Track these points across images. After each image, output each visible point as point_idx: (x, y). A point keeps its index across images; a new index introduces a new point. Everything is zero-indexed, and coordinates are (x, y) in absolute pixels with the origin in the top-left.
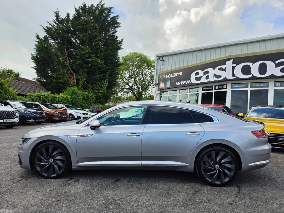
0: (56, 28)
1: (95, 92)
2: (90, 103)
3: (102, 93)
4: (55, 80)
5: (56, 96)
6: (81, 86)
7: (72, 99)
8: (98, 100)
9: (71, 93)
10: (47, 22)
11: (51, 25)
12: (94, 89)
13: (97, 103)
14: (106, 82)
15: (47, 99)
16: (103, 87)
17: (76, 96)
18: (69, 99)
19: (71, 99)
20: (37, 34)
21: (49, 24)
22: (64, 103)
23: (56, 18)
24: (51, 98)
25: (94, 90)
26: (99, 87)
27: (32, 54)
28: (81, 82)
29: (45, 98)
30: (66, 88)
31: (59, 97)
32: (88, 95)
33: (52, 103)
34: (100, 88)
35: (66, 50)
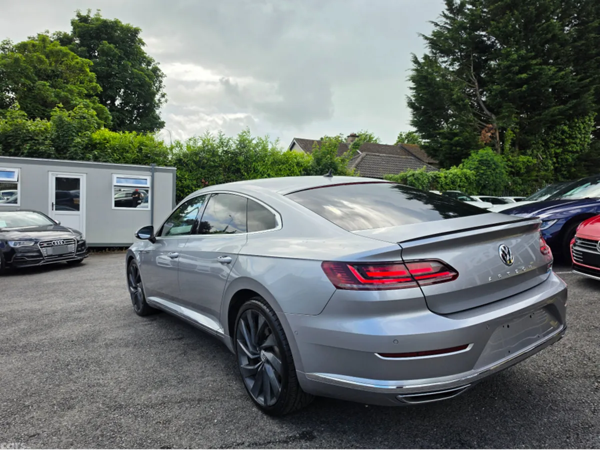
0: (449, 28)
1: (553, 152)
2: (536, 181)
3: (577, 152)
4: (447, 140)
5: (439, 175)
6: (510, 144)
7: (478, 178)
8: (565, 173)
9: (476, 163)
10: (430, 23)
11: (439, 25)
12: (551, 144)
13: (563, 180)
14: (590, 120)
15: (418, 181)
16: (579, 136)
17: (489, 169)
18: (471, 177)
19: (476, 176)
20: (414, 55)
21: (435, 25)
22: (459, 186)
23: (446, 7)
24: (428, 178)
25: (552, 148)
26: (566, 138)
27: (408, 97)
28: (509, 135)
29: (414, 181)
30: (470, 155)
31: (446, 175)
32: (528, 161)
33: (433, 190)
34: (567, 141)
35: (472, 68)
